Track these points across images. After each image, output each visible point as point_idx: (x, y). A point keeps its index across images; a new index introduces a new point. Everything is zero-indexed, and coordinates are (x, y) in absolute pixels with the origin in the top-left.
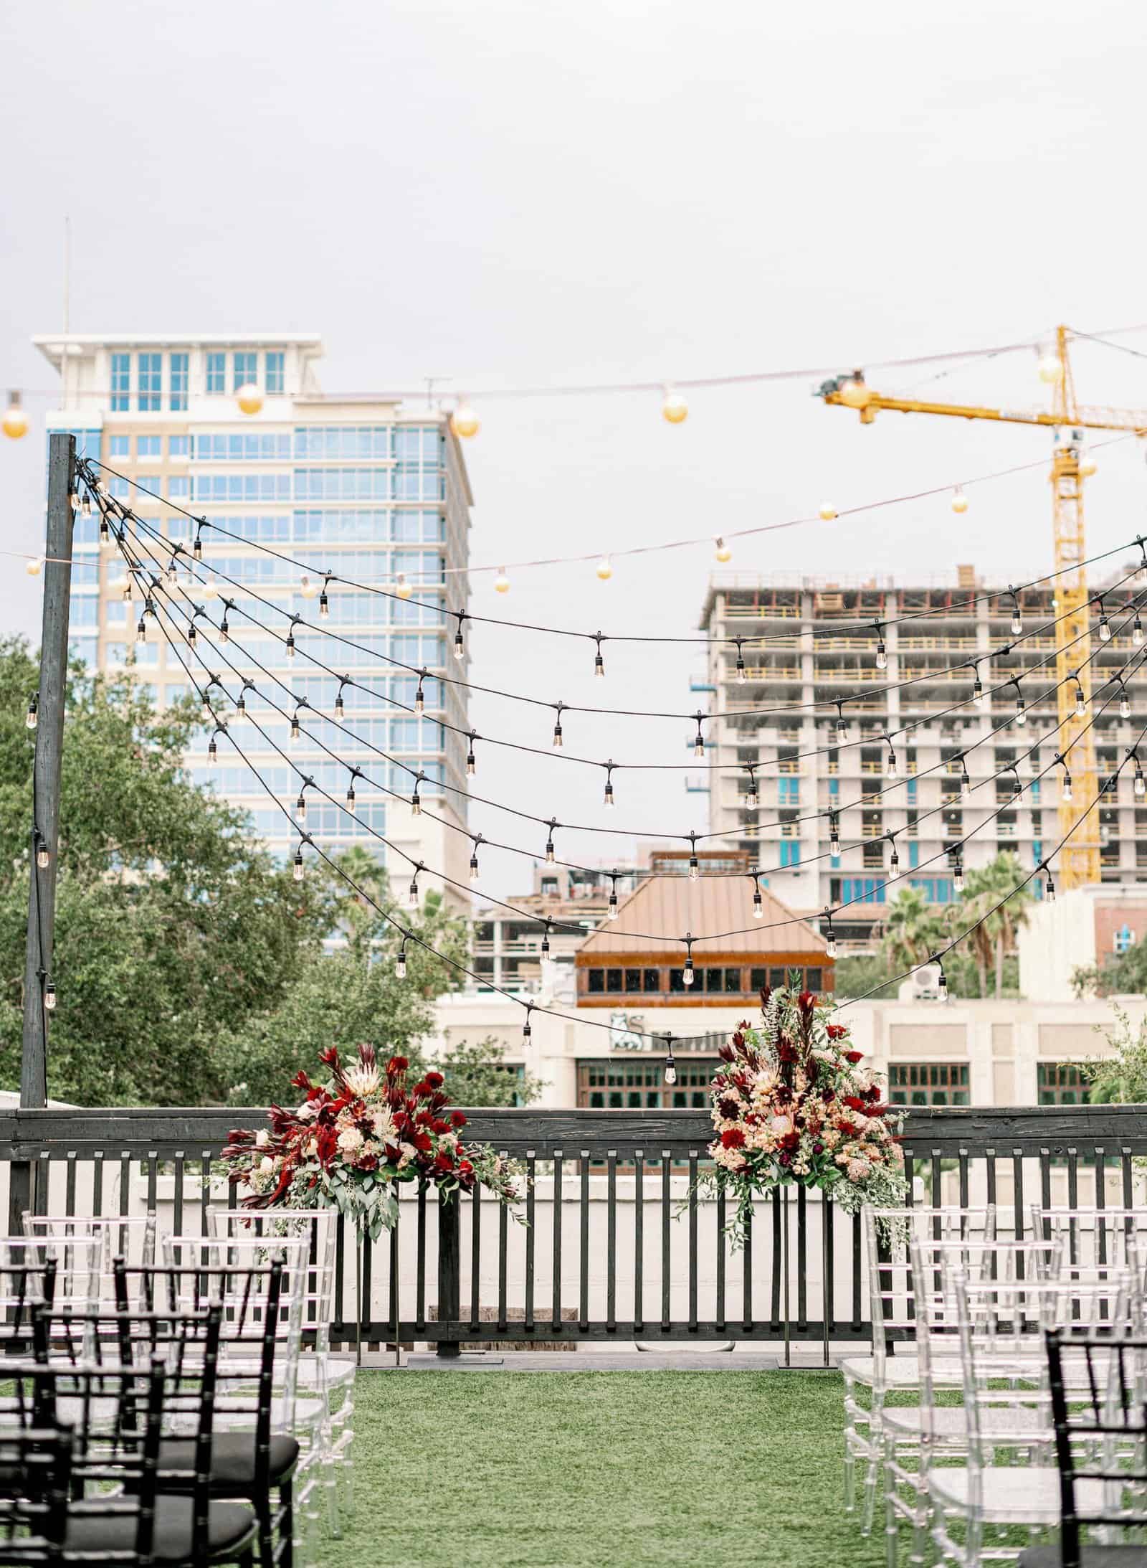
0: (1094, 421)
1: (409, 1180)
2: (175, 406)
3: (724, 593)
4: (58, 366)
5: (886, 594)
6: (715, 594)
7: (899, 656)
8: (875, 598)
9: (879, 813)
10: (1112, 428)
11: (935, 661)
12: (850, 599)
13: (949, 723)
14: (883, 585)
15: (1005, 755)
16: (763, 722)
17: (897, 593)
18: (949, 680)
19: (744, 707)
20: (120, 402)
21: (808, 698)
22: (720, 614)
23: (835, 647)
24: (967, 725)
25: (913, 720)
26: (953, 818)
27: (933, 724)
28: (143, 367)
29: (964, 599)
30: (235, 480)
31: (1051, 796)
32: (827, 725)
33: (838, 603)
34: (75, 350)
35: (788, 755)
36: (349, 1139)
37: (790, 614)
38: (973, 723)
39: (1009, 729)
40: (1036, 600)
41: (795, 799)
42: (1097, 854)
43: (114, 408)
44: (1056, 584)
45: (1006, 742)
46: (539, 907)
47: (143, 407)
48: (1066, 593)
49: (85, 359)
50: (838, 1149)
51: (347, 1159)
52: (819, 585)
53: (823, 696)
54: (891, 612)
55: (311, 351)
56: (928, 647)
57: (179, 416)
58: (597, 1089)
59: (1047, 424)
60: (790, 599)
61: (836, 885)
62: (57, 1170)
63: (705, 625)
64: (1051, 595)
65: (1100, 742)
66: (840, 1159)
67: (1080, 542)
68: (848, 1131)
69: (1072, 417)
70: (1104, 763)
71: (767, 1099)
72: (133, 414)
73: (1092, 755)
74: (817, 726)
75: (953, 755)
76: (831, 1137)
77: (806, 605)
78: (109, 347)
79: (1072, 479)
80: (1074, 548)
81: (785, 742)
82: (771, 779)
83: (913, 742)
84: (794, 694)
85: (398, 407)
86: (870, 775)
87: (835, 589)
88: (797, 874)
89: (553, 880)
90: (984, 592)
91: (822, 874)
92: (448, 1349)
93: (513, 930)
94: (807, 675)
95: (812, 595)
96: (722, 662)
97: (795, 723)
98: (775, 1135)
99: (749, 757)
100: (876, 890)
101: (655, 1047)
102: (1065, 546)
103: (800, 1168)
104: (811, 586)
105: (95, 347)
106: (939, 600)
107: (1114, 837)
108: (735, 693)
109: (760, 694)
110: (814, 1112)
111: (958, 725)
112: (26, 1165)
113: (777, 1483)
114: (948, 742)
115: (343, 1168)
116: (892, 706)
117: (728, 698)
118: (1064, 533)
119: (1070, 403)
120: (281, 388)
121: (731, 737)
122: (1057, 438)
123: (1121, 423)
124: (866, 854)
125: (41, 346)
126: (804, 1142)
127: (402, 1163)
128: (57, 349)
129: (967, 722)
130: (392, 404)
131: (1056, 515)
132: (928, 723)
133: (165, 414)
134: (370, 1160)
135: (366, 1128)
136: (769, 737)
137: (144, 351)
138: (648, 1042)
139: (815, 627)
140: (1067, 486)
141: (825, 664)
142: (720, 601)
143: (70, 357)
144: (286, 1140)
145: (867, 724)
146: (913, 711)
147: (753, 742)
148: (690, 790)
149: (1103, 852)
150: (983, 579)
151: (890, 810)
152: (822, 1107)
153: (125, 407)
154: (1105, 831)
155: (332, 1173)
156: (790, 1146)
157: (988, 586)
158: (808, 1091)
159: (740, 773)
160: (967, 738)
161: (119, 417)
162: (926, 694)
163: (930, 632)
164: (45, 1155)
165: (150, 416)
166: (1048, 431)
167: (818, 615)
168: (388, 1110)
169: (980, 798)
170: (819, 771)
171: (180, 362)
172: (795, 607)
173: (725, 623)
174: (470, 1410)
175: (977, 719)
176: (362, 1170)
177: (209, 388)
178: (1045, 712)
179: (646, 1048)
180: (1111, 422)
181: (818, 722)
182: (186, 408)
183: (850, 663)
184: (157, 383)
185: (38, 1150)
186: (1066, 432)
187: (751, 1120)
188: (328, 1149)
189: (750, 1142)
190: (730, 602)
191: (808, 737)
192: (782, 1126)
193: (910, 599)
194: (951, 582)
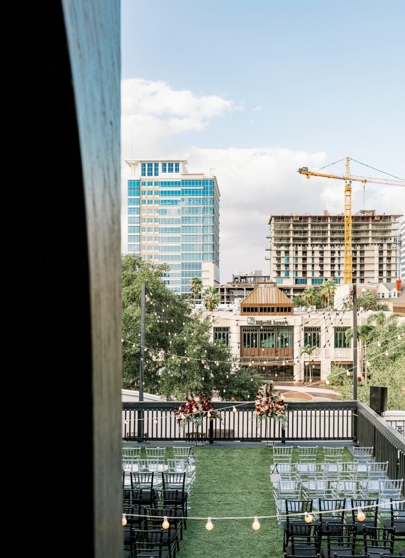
0: (353, 179)
1: (205, 417)
2: (155, 175)
3: (274, 217)
4: (130, 166)
5: (309, 217)
6: (272, 217)
7: (311, 231)
8: (306, 218)
9: (306, 265)
10: (357, 180)
11: (319, 232)
12: (301, 218)
13: (321, 245)
14: (308, 215)
15: (333, 252)
16: (282, 245)
17: (311, 217)
18: (321, 236)
19: (278, 242)
20: (144, 174)
21: (291, 239)
22: (273, 221)
23: (297, 229)
24: (325, 246)
25: (314, 244)
26: (321, 266)
27: (318, 245)
28: (148, 166)
29: (325, 218)
30: (169, 191)
31: (342, 261)
32: (295, 246)
33: (298, 219)
34: (133, 162)
35: (287, 252)
36: (195, 410)
37: (288, 221)
38: (326, 245)
39: (334, 247)
40: (340, 218)
41: (288, 262)
42: (351, 274)
43: (142, 176)
44: (345, 215)
45: (333, 249)
46: (234, 285)
47: (148, 175)
48: (347, 217)
49: (136, 164)
50: (276, 411)
51: (194, 413)
52: (294, 215)
53: (294, 239)
54: (310, 221)
55: (184, 162)
56: (317, 229)
57: (156, 177)
58: (245, 332)
59: (344, 179)
60: (288, 218)
61: (296, 280)
62: (146, 412)
63: (270, 223)
64: (344, 217)
65: (353, 249)
66: (276, 413)
67: (350, 205)
68: (278, 409)
69: (349, 178)
70: (354, 254)
71: (264, 403)
72: (147, 177)
73: (351, 252)
74: (293, 246)
75: (322, 252)
76: (275, 409)
77: (291, 219)
78: (141, 161)
79: (349, 192)
80: (349, 207)
81: (286, 249)
82: (283, 257)
83: (314, 249)
84: (288, 239)
85: (204, 175)
86: (304, 256)
87: (298, 216)
88: (288, 278)
89: (237, 278)
90: (329, 216)
91: (293, 278)
92: (211, 442)
93: (229, 290)
94: (291, 235)
95: (293, 217)
96: (273, 232)
97: (288, 245)
98: (266, 409)
99: (278, 252)
100: (305, 282)
101: (257, 324)
102: (347, 206)
103: (269, 415)
104: (292, 215)
105: (138, 161)
106: (320, 218)
107: (355, 270)
108: (276, 239)
109: (281, 239)
110: (272, 405)
111: (323, 246)
112: (140, 411)
113: (261, 481)
114: (321, 249)
115: (194, 415)
116: (309, 241)
117: (274, 240)
118: (347, 204)
119: (349, 175)
120: (179, 171)
121: (275, 248)
122: (346, 182)
123: (359, 179)
124: (303, 273)
125: (126, 161)
126: (270, 411)
127: (203, 414)
128: (130, 162)
129: (325, 245)
130: (202, 174)
131: (345, 200)
132: (317, 245)
133: (153, 176)
134: (198, 414)
135: (198, 408)
136: (283, 248)
137: (149, 163)
138: (255, 322)
139: (293, 224)
140: (348, 193)
141: (295, 232)
142: (273, 218)
143: (133, 164)
144: (184, 409)
145: (304, 245)
146: (314, 243)
147: (280, 249)
148: (266, 259)
149: (353, 273)
150: (329, 213)
151: (308, 264)
152: (273, 404)
153: (145, 175)
154: (354, 269)
155: (191, 415)
156: (268, 411)
157: (330, 215)
158: (271, 401)
159: (276, 256)
160: (325, 248)
161: (143, 177)
162: (317, 239)
163: (317, 225)
164: (143, 410)
165: (150, 177)
166: (344, 181)
167: (294, 221)
168: (201, 404)
169: (327, 261)
170: (293, 256)
171: (156, 165)
172: (289, 220)
173: (274, 223)
174: (214, 460)
175: (327, 244)
176: (197, 415)
177: (163, 171)
178: (342, 243)
179: (255, 324)
180: (357, 179)
181: (293, 245)
182: (158, 175)
183: (300, 232)
184: (152, 170)
185: (142, 409)
186: (348, 181)
187: (261, 407)
188: (191, 411)
189: (261, 410)
190: (275, 219)
191: (291, 248)
192: (267, 408)
193: (314, 218)
194: (322, 214)
